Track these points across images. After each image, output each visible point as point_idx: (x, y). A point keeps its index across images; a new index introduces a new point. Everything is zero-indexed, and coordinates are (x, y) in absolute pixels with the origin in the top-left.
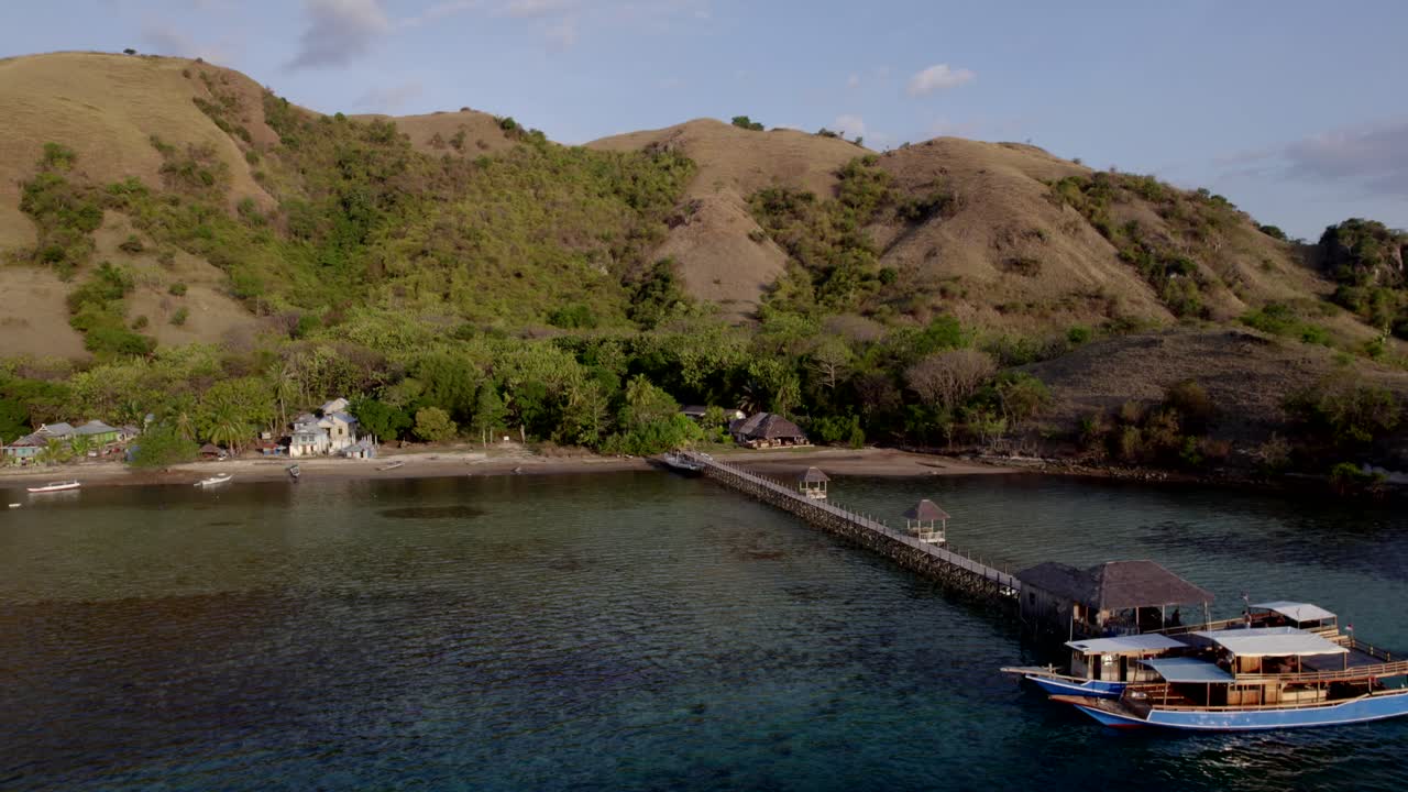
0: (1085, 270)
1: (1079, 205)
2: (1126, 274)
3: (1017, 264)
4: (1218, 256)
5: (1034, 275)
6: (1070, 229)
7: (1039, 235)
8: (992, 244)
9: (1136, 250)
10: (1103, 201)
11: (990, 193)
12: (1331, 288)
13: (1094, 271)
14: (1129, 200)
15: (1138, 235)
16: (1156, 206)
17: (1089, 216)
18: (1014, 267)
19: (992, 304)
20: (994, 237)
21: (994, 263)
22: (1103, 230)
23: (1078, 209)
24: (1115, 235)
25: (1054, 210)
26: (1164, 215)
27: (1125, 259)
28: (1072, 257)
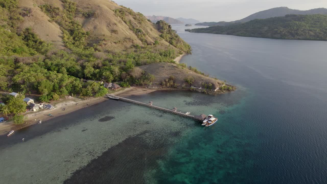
0: (125, 32)
1: (120, 16)
2: (131, 32)
3: (113, 31)
4: (144, 28)
5: (117, 34)
6: (120, 22)
7: (116, 24)
8: (107, 26)
9: (132, 27)
10: (124, 15)
11: (103, 13)
12: (160, 34)
13: (127, 32)
14: (128, 15)
15: (131, 24)
16: (132, 16)
17: (122, 19)
18: (113, 32)
19: (113, 42)
20: (107, 24)
21: (109, 31)
22: (125, 22)
23: (120, 17)
24: (128, 23)
25: (116, 18)
26: (134, 18)
27: (131, 29)
28: (122, 29)
